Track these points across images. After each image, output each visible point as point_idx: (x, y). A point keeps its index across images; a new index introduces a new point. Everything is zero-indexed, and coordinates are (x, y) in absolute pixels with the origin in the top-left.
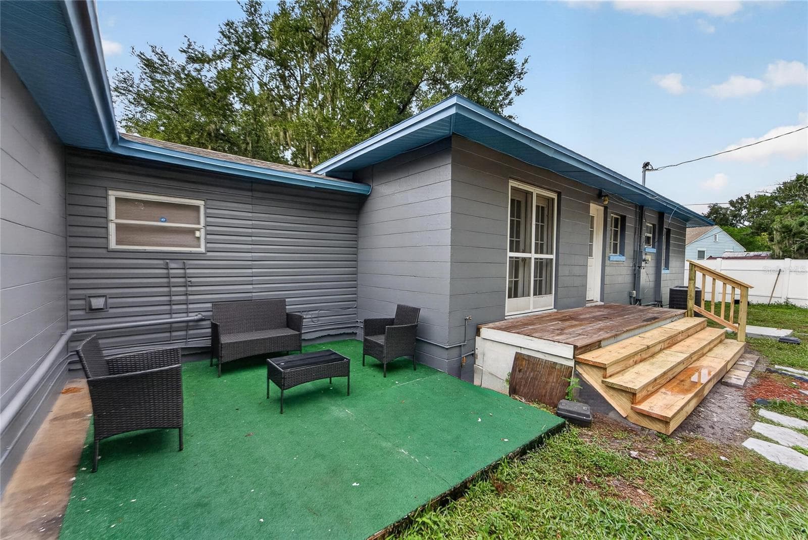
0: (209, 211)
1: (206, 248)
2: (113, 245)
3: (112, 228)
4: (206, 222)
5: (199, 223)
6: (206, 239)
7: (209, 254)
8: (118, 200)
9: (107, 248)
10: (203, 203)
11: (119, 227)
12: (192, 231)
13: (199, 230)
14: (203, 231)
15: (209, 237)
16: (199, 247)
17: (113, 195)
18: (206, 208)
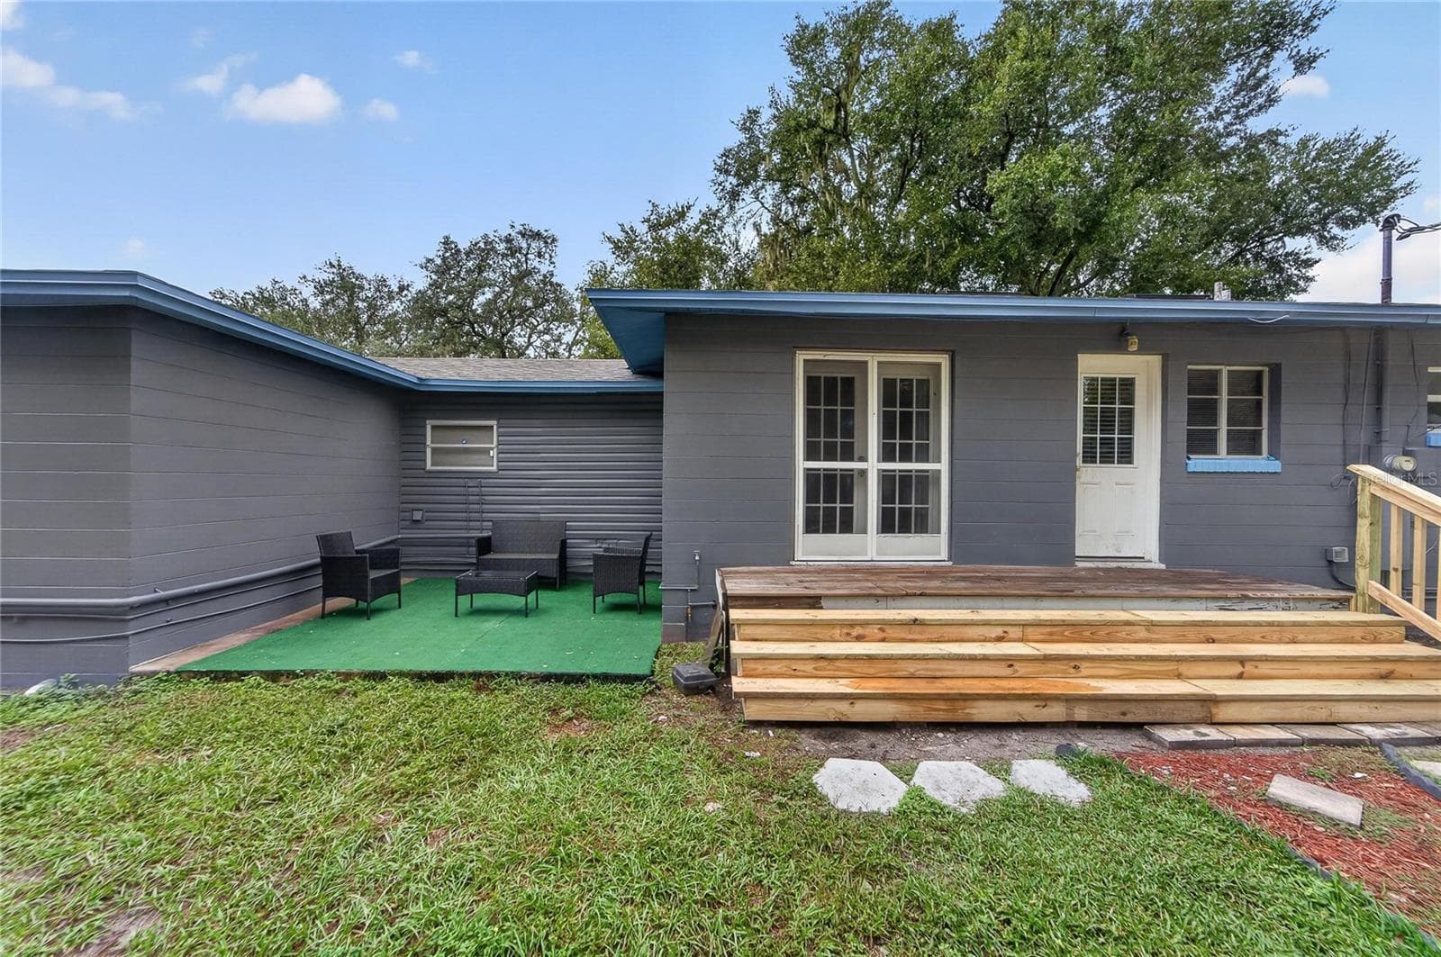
0: (501, 430)
1: (498, 465)
2: (429, 467)
3: (429, 451)
4: (498, 440)
5: (492, 443)
6: (498, 458)
7: (500, 472)
8: (434, 427)
9: (424, 469)
10: (495, 422)
11: (434, 451)
12: (486, 451)
13: (492, 449)
14: (495, 450)
15: (501, 455)
16: (493, 466)
17: (429, 424)
18: (498, 427)
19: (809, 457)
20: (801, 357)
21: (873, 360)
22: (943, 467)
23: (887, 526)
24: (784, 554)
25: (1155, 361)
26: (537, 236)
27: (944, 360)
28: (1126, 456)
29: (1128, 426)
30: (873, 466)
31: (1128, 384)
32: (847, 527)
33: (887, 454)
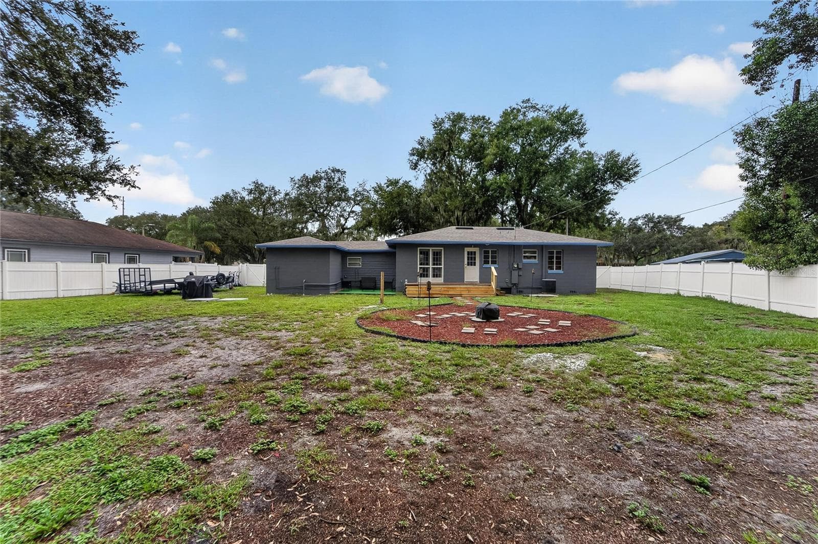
0: (362, 259)
2: (348, 266)
3: (348, 263)
4: (362, 261)
7: (362, 267)
10: (361, 257)
12: (359, 263)
14: (361, 263)
16: (360, 266)
17: (348, 258)
19: (421, 264)
20: (419, 249)
21: (431, 249)
22: (443, 266)
23: (434, 276)
24: (416, 281)
25: (478, 248)
26: (338, 171)
27: (442, 248)
28: (475, 265)
29: (475, 259)
30: (431, 266)
31: (475, 252)
32: (427, 277)
33: (434, 264)
